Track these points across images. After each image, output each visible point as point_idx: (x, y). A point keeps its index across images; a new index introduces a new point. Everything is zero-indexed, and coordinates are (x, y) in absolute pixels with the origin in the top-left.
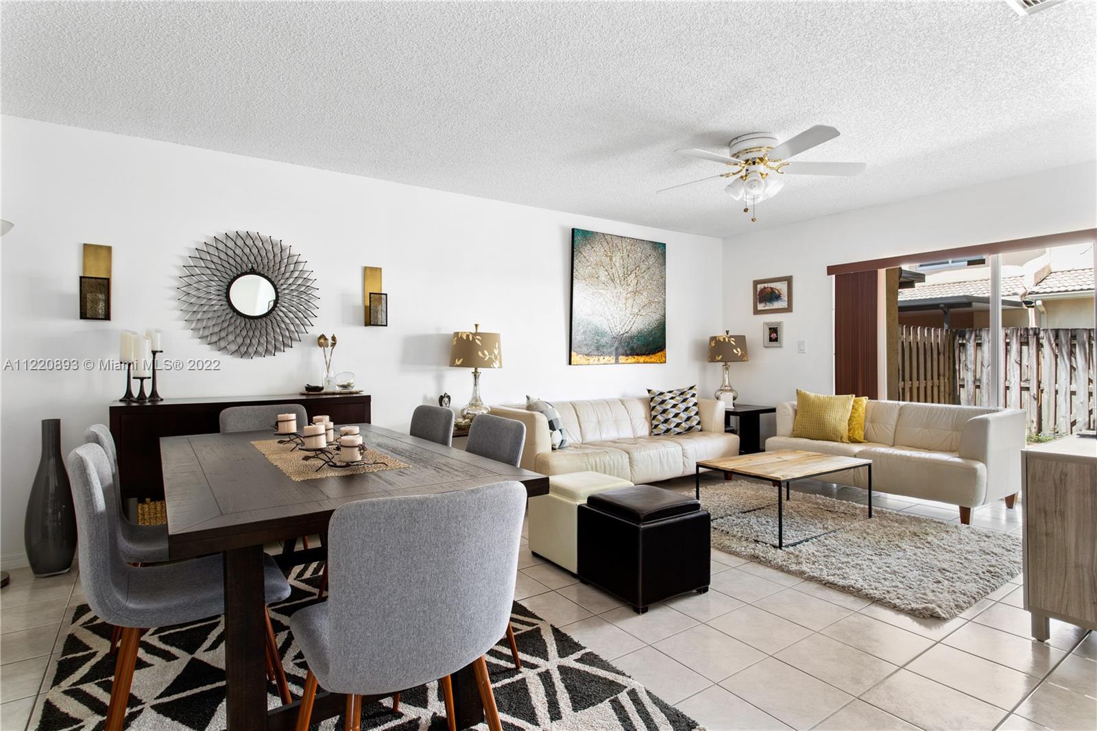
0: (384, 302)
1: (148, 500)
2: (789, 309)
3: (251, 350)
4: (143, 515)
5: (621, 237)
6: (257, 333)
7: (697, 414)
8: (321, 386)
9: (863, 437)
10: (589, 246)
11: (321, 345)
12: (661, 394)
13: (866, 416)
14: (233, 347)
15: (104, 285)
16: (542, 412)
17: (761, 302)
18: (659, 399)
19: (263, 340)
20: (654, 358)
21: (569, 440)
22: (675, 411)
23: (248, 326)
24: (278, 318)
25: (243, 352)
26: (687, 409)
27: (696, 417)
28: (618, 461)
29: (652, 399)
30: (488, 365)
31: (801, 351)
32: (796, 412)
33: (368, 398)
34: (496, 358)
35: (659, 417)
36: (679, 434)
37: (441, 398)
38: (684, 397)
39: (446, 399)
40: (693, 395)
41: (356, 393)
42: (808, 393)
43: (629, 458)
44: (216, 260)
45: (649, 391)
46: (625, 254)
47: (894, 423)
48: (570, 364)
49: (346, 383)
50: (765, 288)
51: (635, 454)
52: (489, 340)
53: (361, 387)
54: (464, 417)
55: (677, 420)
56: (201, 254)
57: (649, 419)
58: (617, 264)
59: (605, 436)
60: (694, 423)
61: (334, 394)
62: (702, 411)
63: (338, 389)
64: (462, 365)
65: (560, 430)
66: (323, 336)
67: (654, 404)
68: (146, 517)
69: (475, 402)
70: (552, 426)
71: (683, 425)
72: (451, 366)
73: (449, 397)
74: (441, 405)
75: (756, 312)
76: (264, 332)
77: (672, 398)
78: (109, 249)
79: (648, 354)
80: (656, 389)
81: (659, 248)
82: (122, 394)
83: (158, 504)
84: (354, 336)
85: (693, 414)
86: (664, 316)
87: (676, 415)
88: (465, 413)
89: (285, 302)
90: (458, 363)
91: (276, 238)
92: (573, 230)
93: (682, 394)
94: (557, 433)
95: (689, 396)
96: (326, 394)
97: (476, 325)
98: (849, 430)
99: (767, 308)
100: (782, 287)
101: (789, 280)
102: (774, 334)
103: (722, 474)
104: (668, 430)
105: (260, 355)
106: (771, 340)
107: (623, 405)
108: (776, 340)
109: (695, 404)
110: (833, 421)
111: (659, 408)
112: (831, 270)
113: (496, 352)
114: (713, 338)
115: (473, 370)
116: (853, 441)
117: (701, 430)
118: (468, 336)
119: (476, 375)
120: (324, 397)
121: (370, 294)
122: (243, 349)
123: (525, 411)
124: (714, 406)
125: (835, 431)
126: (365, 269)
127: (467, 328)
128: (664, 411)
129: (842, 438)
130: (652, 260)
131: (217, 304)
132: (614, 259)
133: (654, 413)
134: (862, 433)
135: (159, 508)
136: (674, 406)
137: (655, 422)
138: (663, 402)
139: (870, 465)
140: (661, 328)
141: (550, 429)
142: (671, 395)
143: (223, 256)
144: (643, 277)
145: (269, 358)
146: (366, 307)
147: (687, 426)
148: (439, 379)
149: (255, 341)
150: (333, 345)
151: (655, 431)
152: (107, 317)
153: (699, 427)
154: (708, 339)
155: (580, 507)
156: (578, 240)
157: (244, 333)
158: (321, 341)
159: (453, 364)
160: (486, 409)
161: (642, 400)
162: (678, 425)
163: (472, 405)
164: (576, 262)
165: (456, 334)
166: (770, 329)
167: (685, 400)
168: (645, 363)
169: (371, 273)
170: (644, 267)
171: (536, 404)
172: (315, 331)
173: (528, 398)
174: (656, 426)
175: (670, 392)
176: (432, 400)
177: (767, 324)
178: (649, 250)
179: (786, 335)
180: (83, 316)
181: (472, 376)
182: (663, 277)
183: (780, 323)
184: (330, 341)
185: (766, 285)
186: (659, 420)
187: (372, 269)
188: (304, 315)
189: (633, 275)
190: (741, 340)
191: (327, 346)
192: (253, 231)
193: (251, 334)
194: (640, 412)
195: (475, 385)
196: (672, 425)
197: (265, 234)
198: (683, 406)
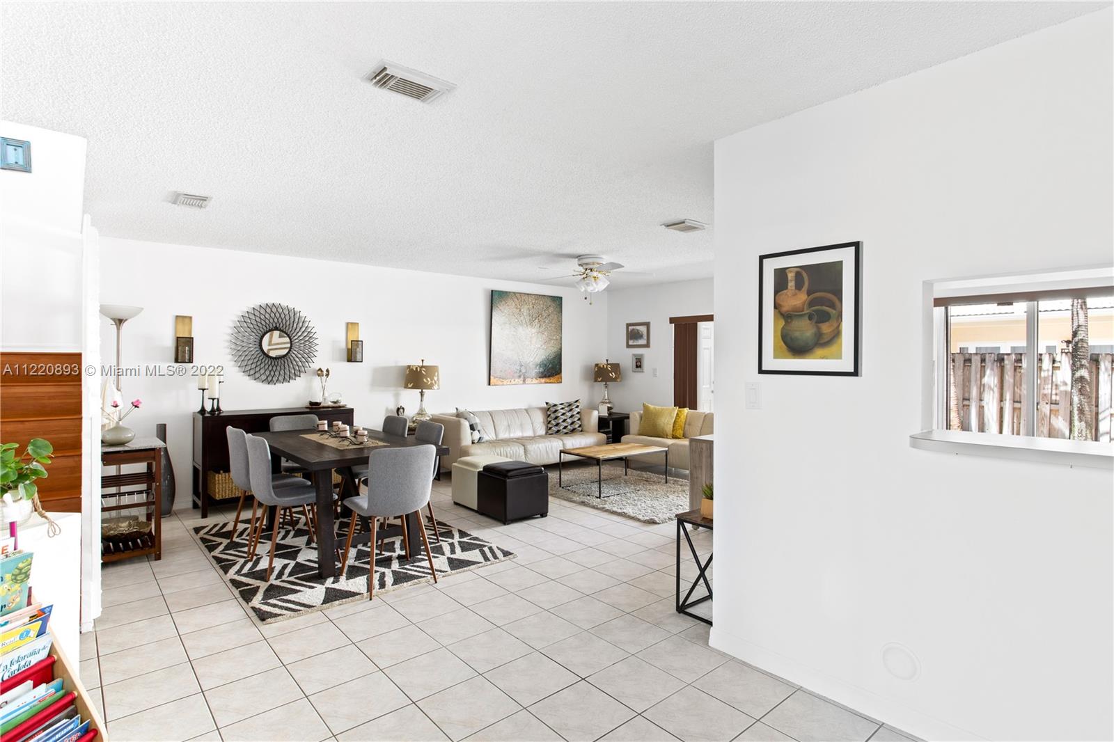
0: (360, 346)
1: (221, 472)
2: (647, 345)
3: (275, 379)
4: (219, 480)
5: (528, 294)
6: (279, 368)
7: (579, 419)
8: (319, 401)
9: (682, 435)
10: (503, 302)
11: (319, 375)
12: (555, 405)
13: (686, 421)
14: (264, 377)
15: (189, 341)
16: (466, 419)
17: (631, 339)
18: (553, 409)
19: (282, 372)
20: (552, 380)
21: (486, 438)
22: (563, 417)
23: (273, 363)
24: (292, 358)
25: (269, 380)
26: (572, 416)
27: (578, 422)
28: (516, 451)
29: (549, 409)
30: (430, 387)
31: (655, 375)
32: (641, 417)
33: (352, 410)
34: (435, 383)
35: (553, 422)
36: (566, 433)
37: (398, 409)
38: (570, 407)
39: (401, 410)
40: (577, 407)
41: (343, 407)
42: (650, 405)
43: (525, 449)
44: (254, 322)
45: (547, 403)
46: (531, 307)
47: (700, 426)
48: (489, 384)
49: (335, 400)
50: (633, 329)
51: (528, 446)
52: (431, 370)
53: (347, 402)
54: (414, 422)
55: (565, 424)
56: (245, 319)
57: (546, 423)
58: (525, 314)
59: (512, 435)
60: (577, 426)
61: (329, 407)
62: (583, 417)
63: (330, 404)
64: (413, 388)
65: (479, 431)
66: (320, 370)
67: (550, 412)
68: (220, 482)
69: (421, 413)
70: (472, 428)
71: (569, 427)
72: (405, 388)
73: (403, 409)
74: (398, 415)
75: (628, 346)
76: (283, 367)
77: (562, 409)
78: (191, 318)
79: (549, 376)
80: (552, 402)
81: (558, 300)
82: (199, 408)
83: (227, 474)
84: (342, 369)
85: (576, 419)
86: (561, 349)
87: (564, 421)
88: (414, 419)
89: (295, 348)
90: (410, 386)
91: (291, 307)
92: (492, 291)
93: (570, 405)
94: (476, 433)
95: (574, 407)
96: (324, 407)
97: (423, 361)
98: (673, 430)
99: (635, 344)
100: (643, 329)
101: (647, 325)
102: (639, 364)
103: (595, 462)
104: (558, 431)
105: (280, 382)
106: (637, 367)
107: (528, 413)
108: (640, 366)
109: (578, 413)
110: (662, 425)
111: (553, 416)
112: (672, 320)
113: (436, 378)
114: (597, 365)
115: (420, 390)
116: (674, 437)
117: (582, 431)
118: (417, 368)
119: (422, 394)
120: (322, 410)
121: (352, 341)
122: (270, 379)
123: (454, 418)
124: (590, 414)
125: (663, 430)
126: (348, 324)
127: (415, 362)
128: (556, 418)
129: (667, 435)
130: (551, 309)
131: (254, 349)
132: (522, 310)
133: (549, 419)
134: (682, 432)
135: (227, 477)
136: (563, 414)
137: (550, 426)
138: (556, 411)
139: (666, 452)
140: (558, 357)
141: (471, 429)
142: (562, 406)
143: (258, 320)
144: (545, 322)
145: (286, 384)
146: (348, 349)
147: (572, 428)
148: (397, 396)
149: (277, 373)
150: (327, 375)
151: (550, 432)
152: (191, 361)
153: (580, 429)
154: (594, 365)
155: (479, 473)
156: (495, 298)
157: (270, 368)
158: (319, 372)
159: (406, 387)
160: (429, 416)
161: (541, 409)
162: (565, 427)
163: (419, 414)
164: (494, 313)
165: (409, 367)
166: (636, 359)
167: (571, 410)
168: (546, 383)
169: (351, 326)
170: (545, 314)
171: (462, 413)
172: (315, 366)
173: (457, 409)
174: (550, 428)
175: (561, 404)
176: (392, 411)
177: (634, 355)
178: (549, 302)
179: (646, 364)
180: (177, 361)
181: (419, 394)
182: (560, 321)
183: (642, 355)
184: (325, 373)
185: (634, 327)
186: (552, 424)
187: (352, 323)
188: (309, 355)
189: (537, 321)
190: (616, 367)
191: (323, 376)
192: (277, 302)
193: (274, 368)
194: (539, 419)
195: (421, 401)
196: (562, 428)
197: (284, 304)
198: (569, 414)
